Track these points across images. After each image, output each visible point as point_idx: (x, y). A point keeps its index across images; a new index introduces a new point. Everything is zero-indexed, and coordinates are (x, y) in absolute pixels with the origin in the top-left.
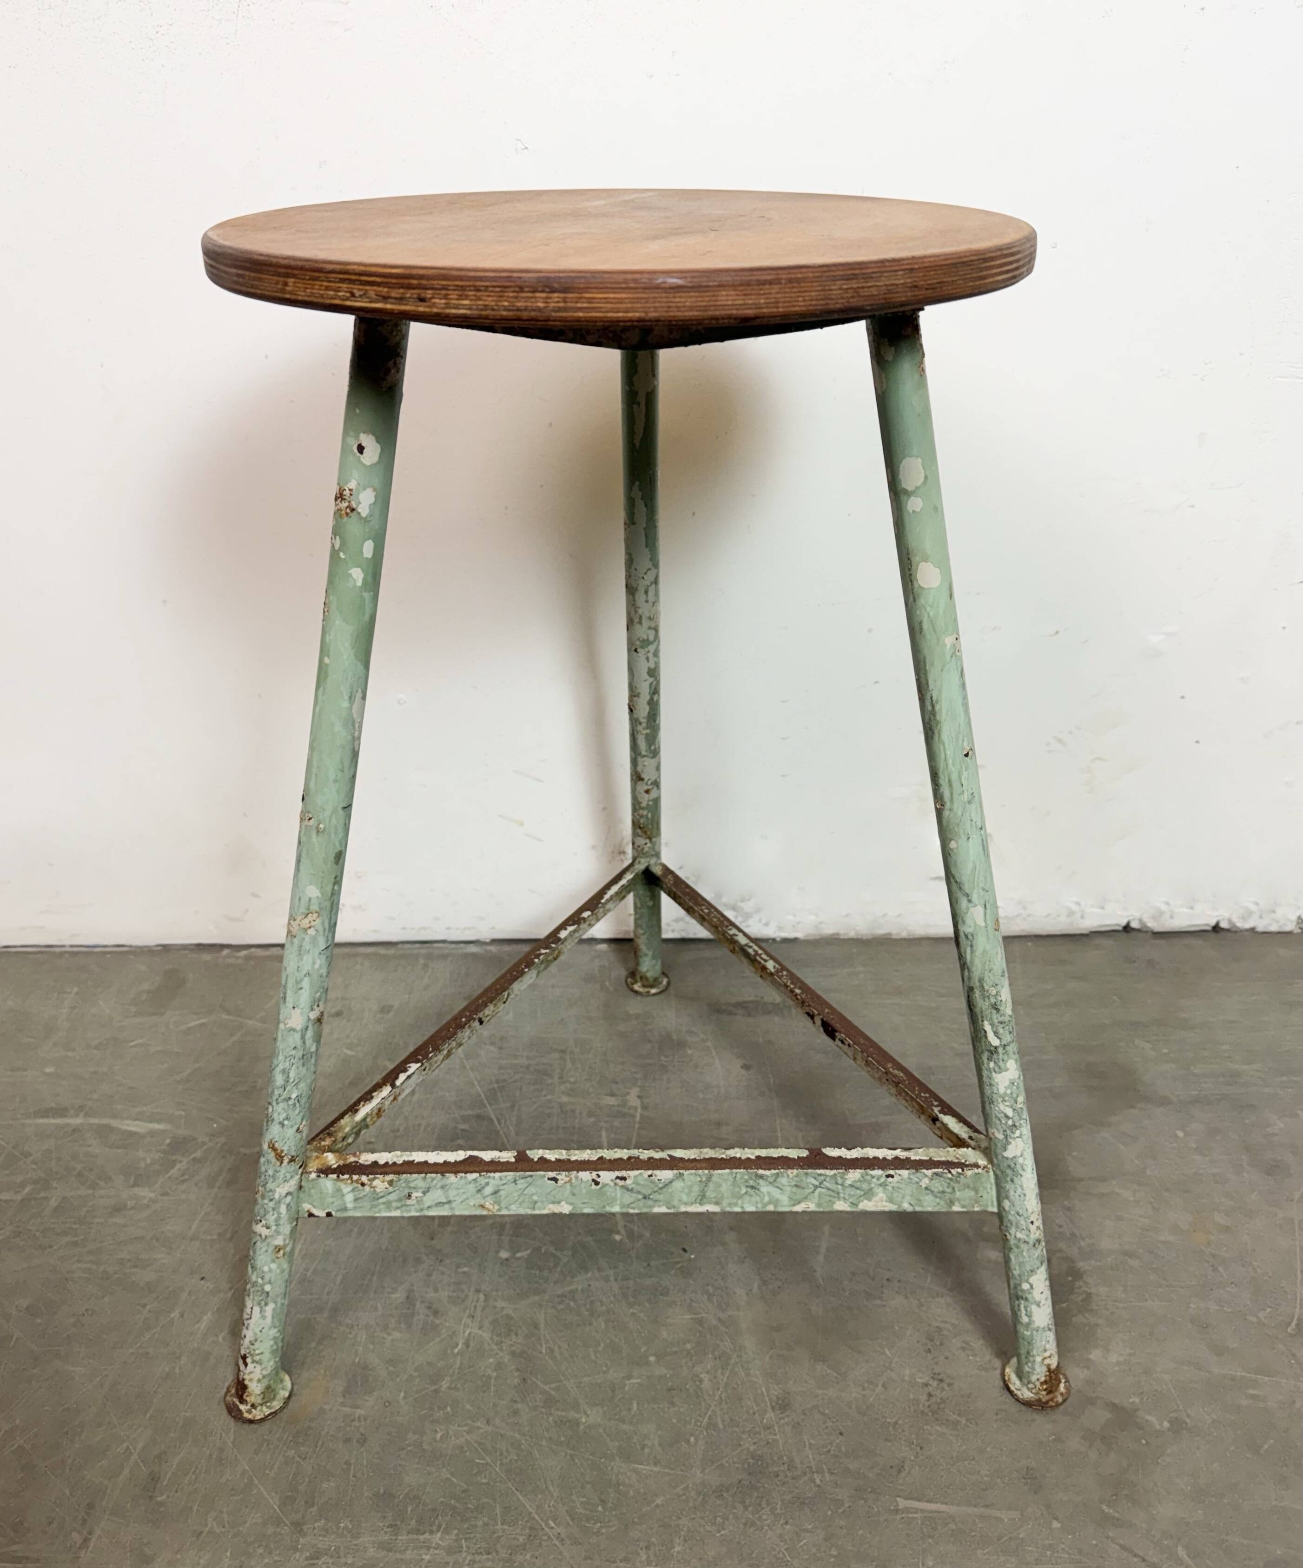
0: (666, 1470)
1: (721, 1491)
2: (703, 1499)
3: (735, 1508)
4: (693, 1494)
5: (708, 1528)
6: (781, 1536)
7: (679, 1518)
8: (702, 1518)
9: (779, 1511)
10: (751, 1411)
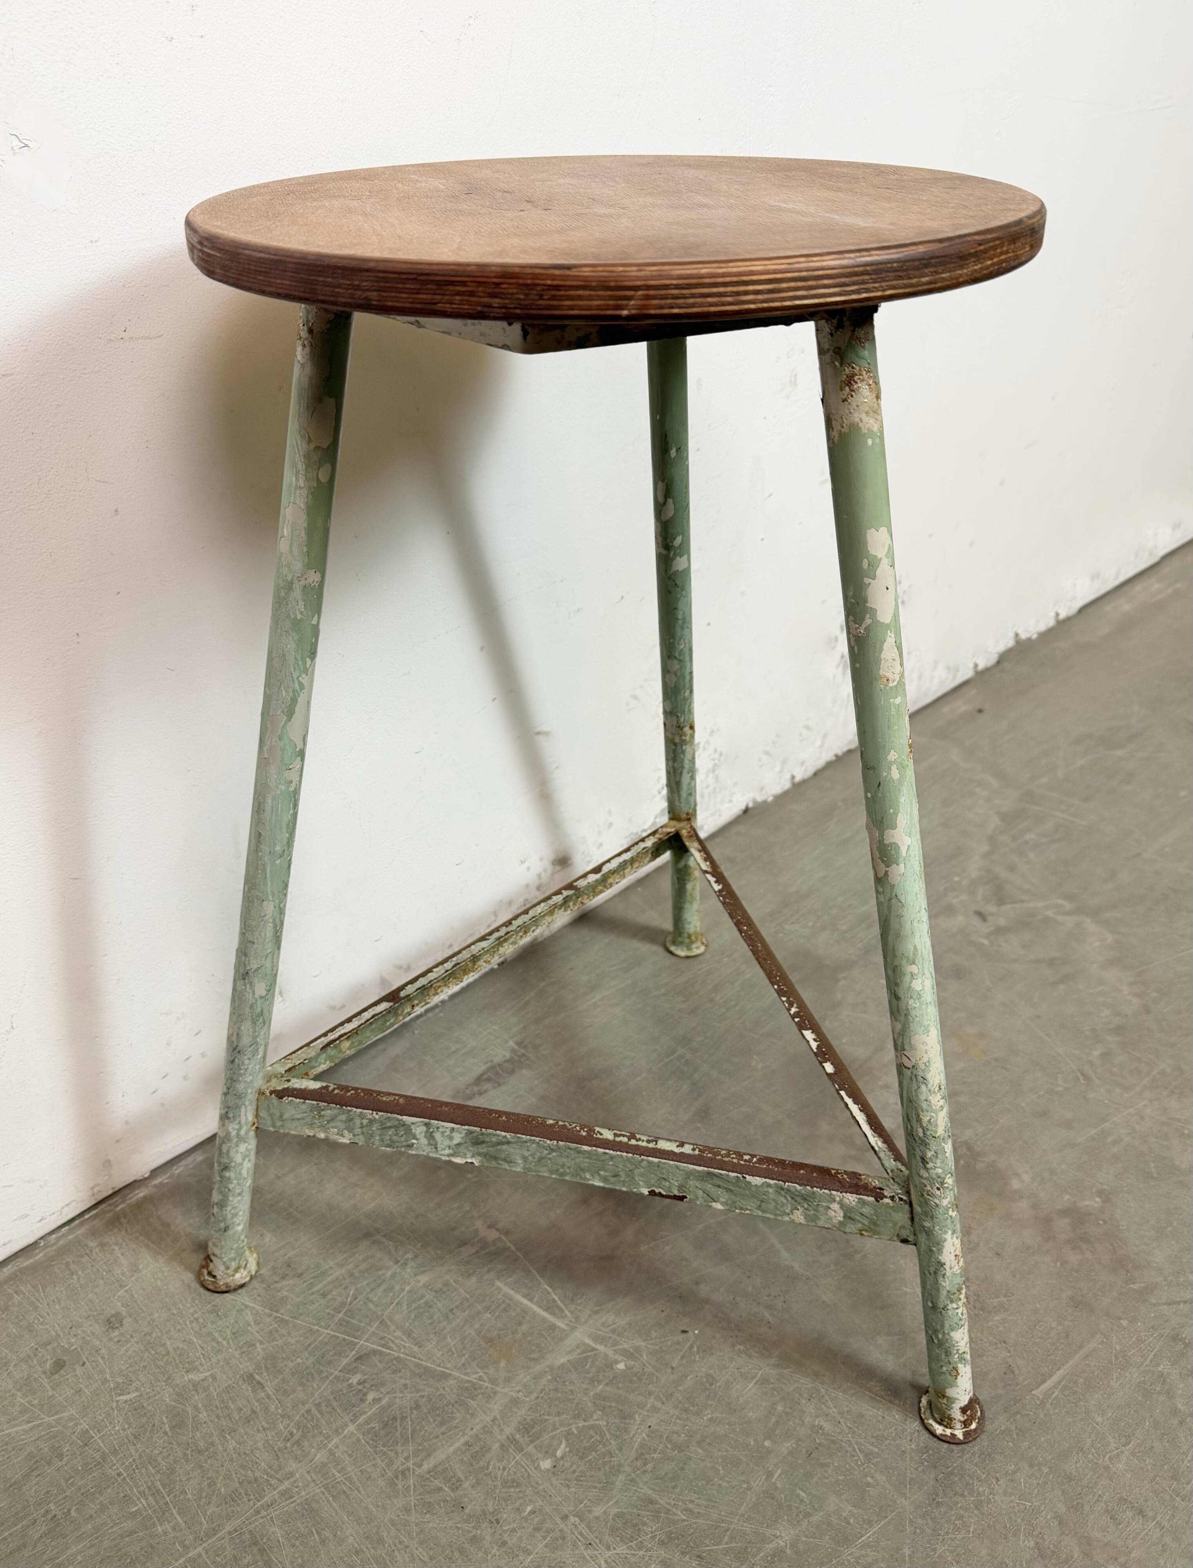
0: (883, 1522)
1: (934, 1500)
2: (931, 1518)
3: (958, 1503)
4: (920, 1521)
5: (959, 1536)
6: (1005, 1493)
7: (935, 1550)
8: (947, 1533)
9: (984, 1476)
10: (880, 1418)
